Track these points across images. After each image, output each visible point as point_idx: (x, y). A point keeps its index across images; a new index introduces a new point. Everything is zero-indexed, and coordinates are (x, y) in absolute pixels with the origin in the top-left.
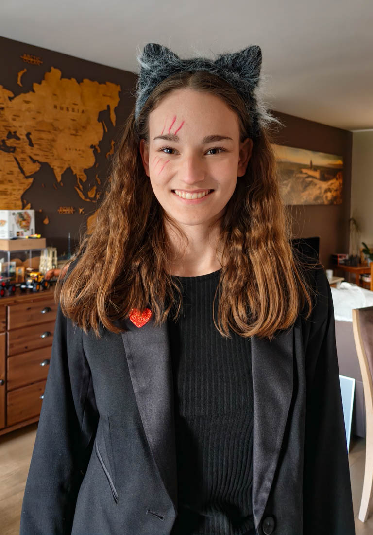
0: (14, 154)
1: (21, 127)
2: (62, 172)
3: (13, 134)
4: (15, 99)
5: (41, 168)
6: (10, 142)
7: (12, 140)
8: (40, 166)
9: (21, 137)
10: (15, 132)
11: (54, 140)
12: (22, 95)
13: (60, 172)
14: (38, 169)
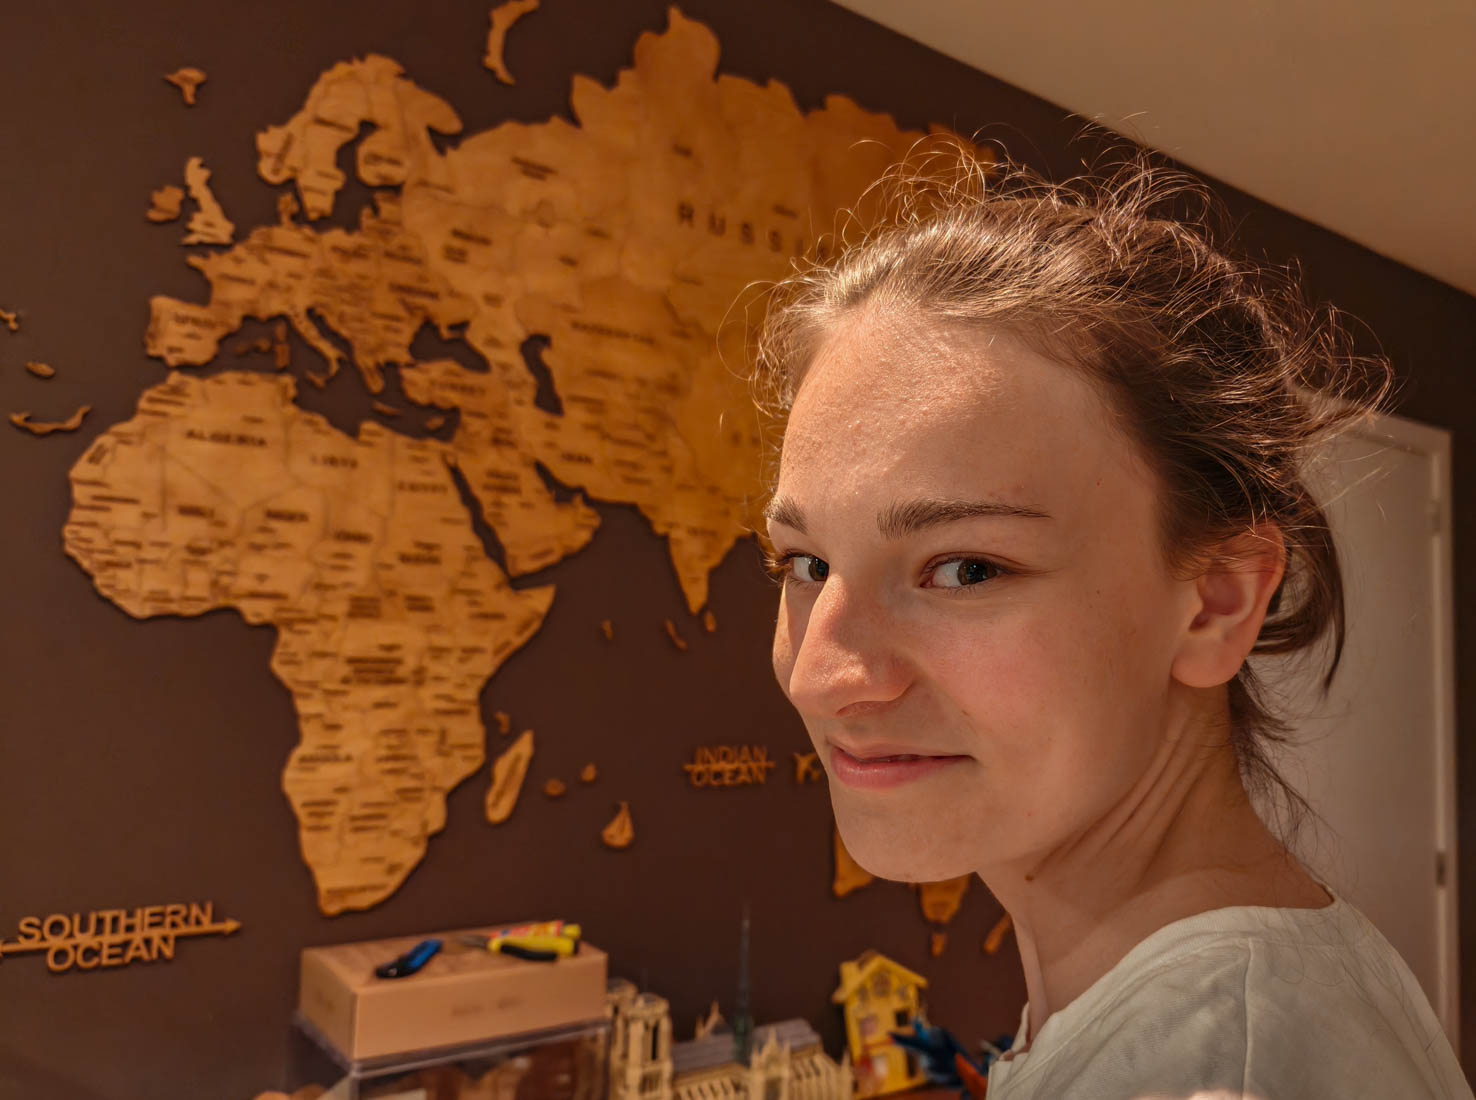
0: (448, 447)
1: (493, 300)
2: (715, 560)
3: (445, 333)
4: (470, 144)
5: (597, 533)
6: (426, 381)
7: (437, 369)
8: (596, 522)
9: (493, 355)
10: (461, 326)
11: (672, 388)
12: (508, 130)
13: (705, 557)
14: (584, 536)
